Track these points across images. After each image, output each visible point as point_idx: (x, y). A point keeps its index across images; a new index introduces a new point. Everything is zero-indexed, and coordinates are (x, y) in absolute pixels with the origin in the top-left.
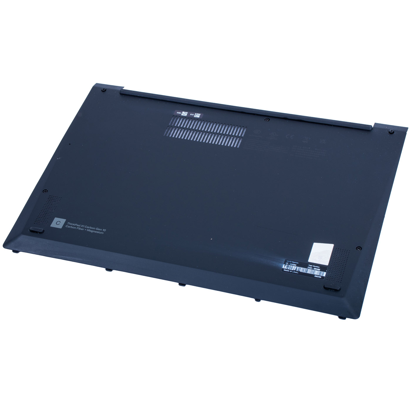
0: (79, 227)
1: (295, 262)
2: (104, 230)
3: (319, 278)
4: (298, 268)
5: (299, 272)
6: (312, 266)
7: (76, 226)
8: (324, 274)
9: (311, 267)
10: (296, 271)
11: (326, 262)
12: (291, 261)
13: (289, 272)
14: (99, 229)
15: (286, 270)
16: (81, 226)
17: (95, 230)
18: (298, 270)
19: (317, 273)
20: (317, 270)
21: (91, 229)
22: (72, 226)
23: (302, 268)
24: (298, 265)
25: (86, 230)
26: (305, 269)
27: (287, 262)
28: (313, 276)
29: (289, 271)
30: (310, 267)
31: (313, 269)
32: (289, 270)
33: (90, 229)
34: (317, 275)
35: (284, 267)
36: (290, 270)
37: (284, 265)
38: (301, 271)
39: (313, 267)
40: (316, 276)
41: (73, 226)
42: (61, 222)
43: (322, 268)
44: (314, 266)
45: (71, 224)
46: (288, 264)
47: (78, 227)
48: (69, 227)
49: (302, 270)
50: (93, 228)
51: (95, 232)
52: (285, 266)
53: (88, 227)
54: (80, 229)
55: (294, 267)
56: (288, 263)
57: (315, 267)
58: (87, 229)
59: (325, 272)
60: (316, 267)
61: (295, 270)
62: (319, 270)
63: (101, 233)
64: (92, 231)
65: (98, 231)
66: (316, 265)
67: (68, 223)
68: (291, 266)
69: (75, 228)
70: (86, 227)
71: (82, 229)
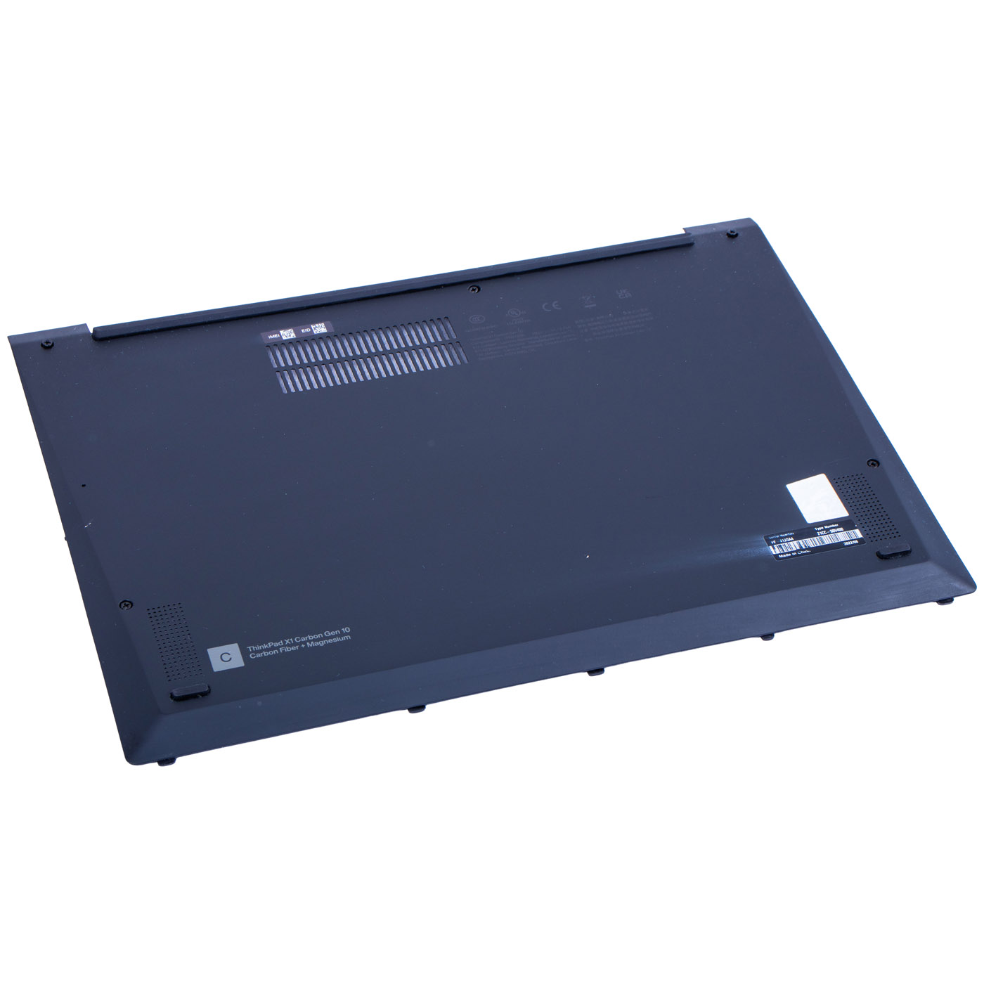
0: (286, 646)
1: (786, 535)
2: (344, 630)
3: (854, 544)
4: (801, 543)
5: (809, 548)
6: (823, 527)
7: (273, 648)
8: (858, 534)
9: (822, 530)
10: (801, 549)
11: (839, 510)
12: (777, 535)
13: (792, 556)
14: (333, 633)
15: (785, 556)
16: (284, 642)
17: (325, 638)
18: (805, 546)
19: (843, 536)
20: (838, 532)
21: (315, 640)
22: (263, 650)
23: (809, 539)
24: (796, 538)
25: (303, 646)
26: (815, 538)
27: (773, 540)
28: (840, 545)
29: (790, 555)
30: (820, 531)
31: (830, 533)
32: (788, 553)
33: (313, 641)
34: (847, 541)
35: (775, 550)
36: (791, 552)
37: (771, 547)
38: (812, 546)
39: (827, 530)
40: (846, 544)
41: (267, 650)
42: (230, 652)
43: (845, 524)
44: (826, 527)
45: (259, 648)
46: (776, 544)
47: (279, 647)
48: (259, 655)
49: (811, 542)
50: (318, 636)
51: (330, 641)
52: (774, 548)
53: (304, 639)
54: (287, 649)
55: (791, 543)
56: (774, 542)
57: (829, 527)
58: (305, 643)
59: (856, 528)
60: (831, 526)
61: (798, 548)
62: (841, 529)
63: (343, 638)
64: (322, 643)
65: (333, 637)
66: (828, 525)
67: (250, 647)
68: (786, 544)
69: (274, 652)
70: (298, 639)
71: (294, 649)
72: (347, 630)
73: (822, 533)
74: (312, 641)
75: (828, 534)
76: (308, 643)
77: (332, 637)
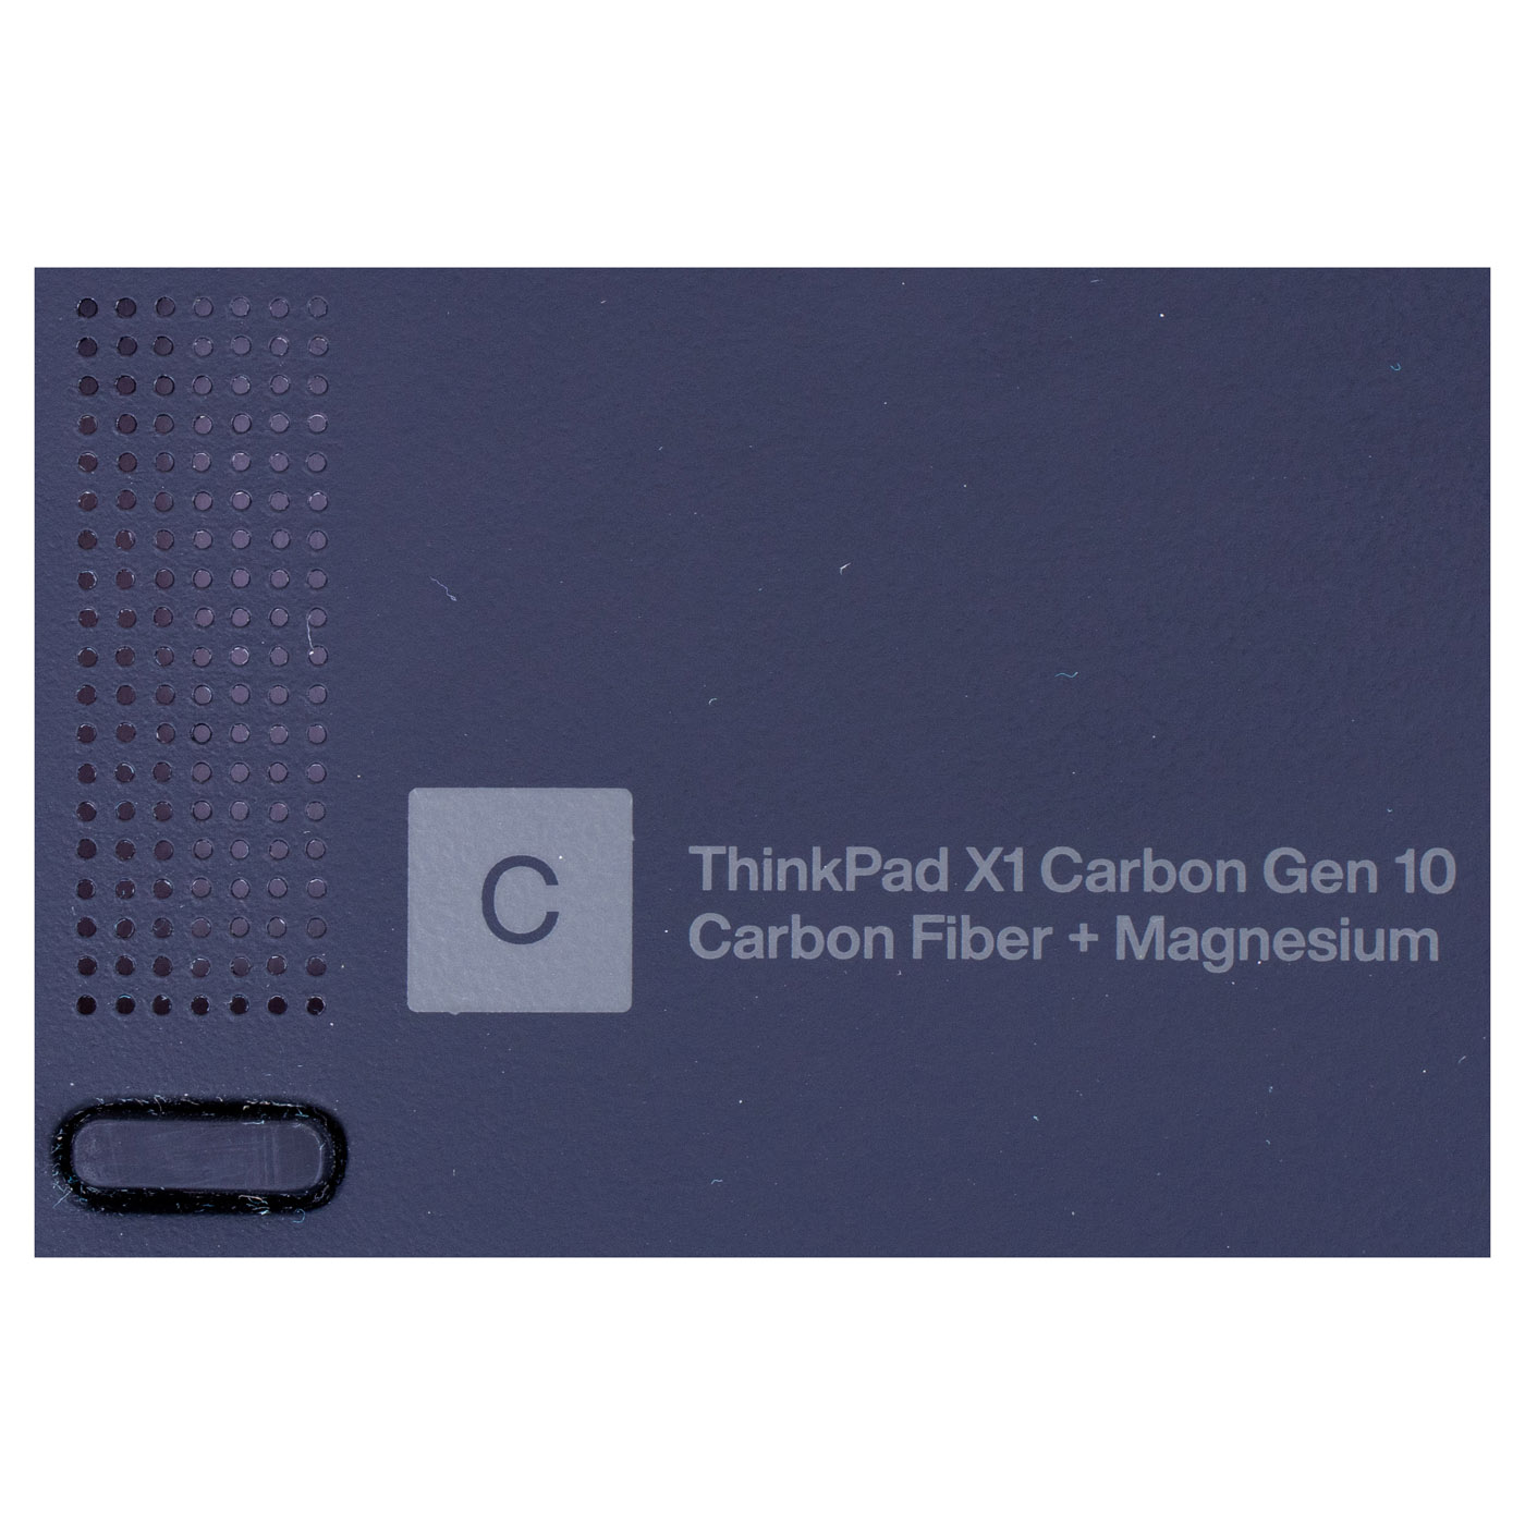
7: (868, 904)
14: (1321, 877)
16: (962, 869)
17: (1262, 908)
21: (1183, 910)
33: (1164, 911)
41: (824, 908)
45: (769, 874)
47: (922, 900)
48: (755, 943)
51: (1283, 945)
53: (1108, 876)
54: (965, 940)
64: (1216, 951)
67: (707, 853)
69: (866, 941)
70: (1063, 869)
71: (1012, 943)
74: (1157, 904)
76: (1124, 924)
77: (1309, 911)
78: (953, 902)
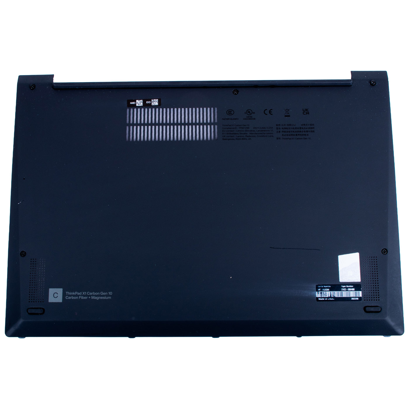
1: (327, 286)
2: (109, 293)
3: (356, 300)
4: (332, 294)
5: (334, 298)
6: (345, 286)
7: (77, 295)
8: (360, 294)
9: (345, 288)
10: (331, 297)
11: (357, 278)
12: (322, 286)
13: (325, 300)
14: (104, 294)
15: (321, 299)
16: (82, 293)
17: (100, 296)
18: (333, 296)
19: (352, 294)
20: (352, 291)
21: (95, 296)
23: (336, 292)
24: (331, 290)
25: (89, 297)
26: (339, 292)
27: (319, 288)
28: (348, 299)
29: (324, 299)
31: (347, 291)
32: (323, 298)
34: (353, 297)
35: (318, 295)
37: (317, 292)
38: (336, 296)
39: (347, 288)
40: (353, 299)
41: (74, 296)
42: (58, 293)
43: (357, 286)
44: (347, 286)
45: (71, 294)
46: (321, 291)
47: (79, 295)
48: (70, 298)
49: (337, 294)
50: (98, 294)
51: (102, 298)
52: (318, 293)
53: (91, 294)
54: (82, 298)
55: (327, 292)
56: (320, 289)
58: (91, 296)
59: (361, 290)
60: (349, 286)
61: (329, 296)
62: (353, 289)
63: (106, 298)
64: (97, 298)
66: (348, 285)
67: (67, 292)
68: (325, 292)
69: (76, 298)
70: (88, 293)
71: (85, 298)
72: (111, 293)
73: (344, 289)
74: (94, 295)
75: (346, 291)
76: (92, 297)
77: (103, 296)
78: (82, 295)
